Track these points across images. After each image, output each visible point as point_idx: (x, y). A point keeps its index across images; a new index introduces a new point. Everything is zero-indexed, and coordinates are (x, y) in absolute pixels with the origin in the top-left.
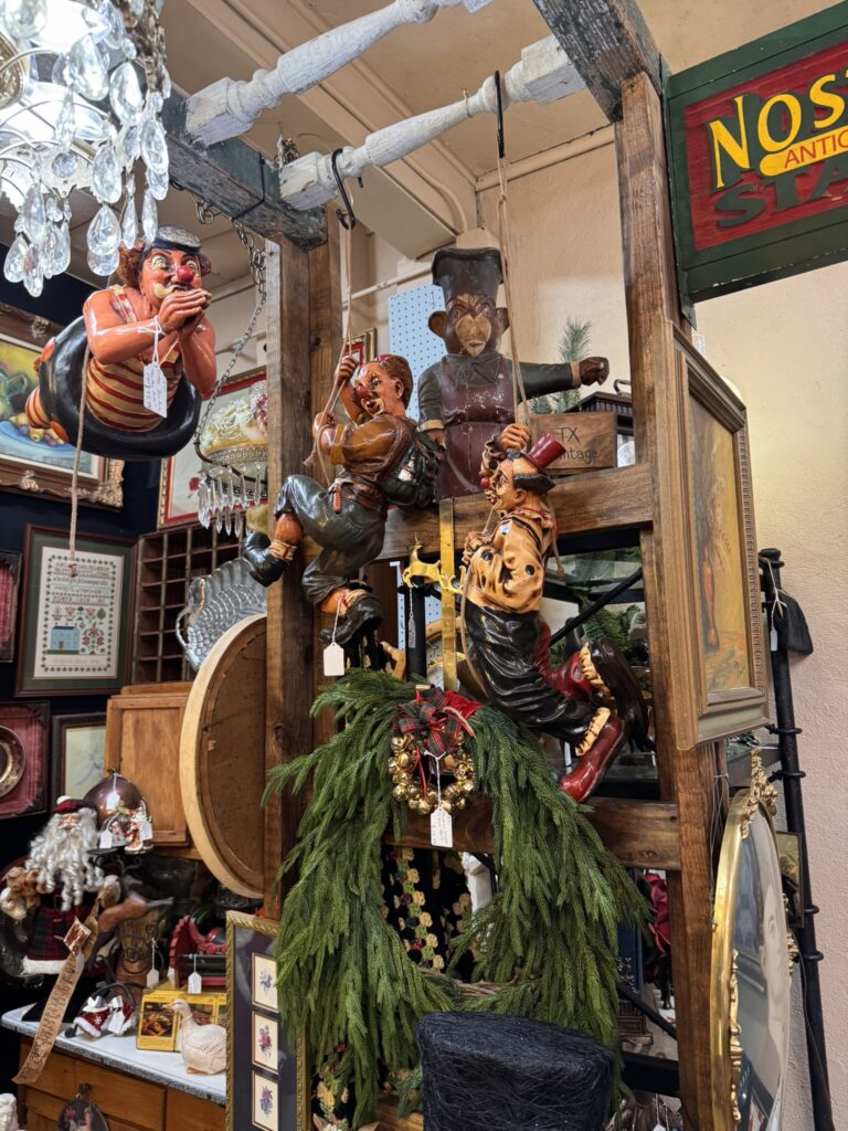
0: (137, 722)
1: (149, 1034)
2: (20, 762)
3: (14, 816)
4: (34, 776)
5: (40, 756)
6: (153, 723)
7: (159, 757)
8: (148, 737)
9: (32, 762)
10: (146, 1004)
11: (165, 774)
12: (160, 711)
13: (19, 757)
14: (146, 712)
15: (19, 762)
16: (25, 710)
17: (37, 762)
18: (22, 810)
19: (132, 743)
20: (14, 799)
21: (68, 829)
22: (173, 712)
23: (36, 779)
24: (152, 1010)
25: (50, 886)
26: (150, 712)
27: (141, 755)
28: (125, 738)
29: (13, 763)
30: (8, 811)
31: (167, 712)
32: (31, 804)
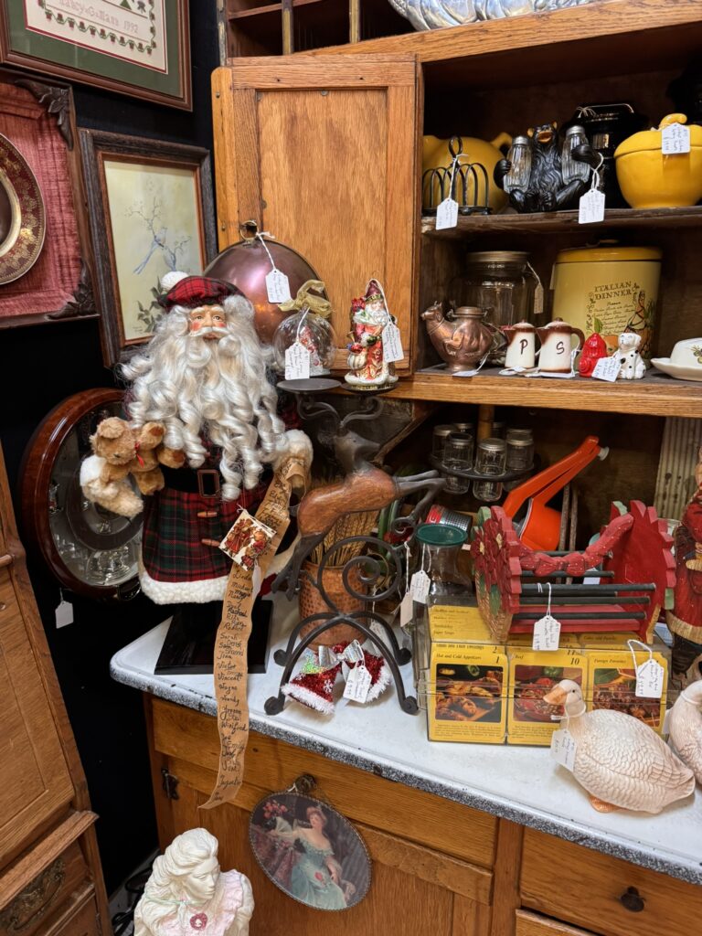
0: (293, 120)
1: (453, 718)
2: (36, 212)
3: (46, 319)
4: (68, 248)
5: (71, 204)
6: (330, 124)
7: (346, 202)
8: (320, 155)
9: (58, 219)
10: (440, 667)
11: (361, 235)
12: (343, 96)
13: (32, 203)
14: (310, 99)
15: (34, 211)
16: (25, 95)
17: (67, 216)
18: (59, 309)
19: (285, 170)
20: (38, 288)
21: (210, 339)
22: (374, 98)
23: (71, 251)
24: (454, 677)
25: (196, 455)
26: (318, 97)
27: (305, 193)
28: (268, 157)
29: (24, 212)
30: (34, 310)
31: (359, 97)
32: (73, 300)
